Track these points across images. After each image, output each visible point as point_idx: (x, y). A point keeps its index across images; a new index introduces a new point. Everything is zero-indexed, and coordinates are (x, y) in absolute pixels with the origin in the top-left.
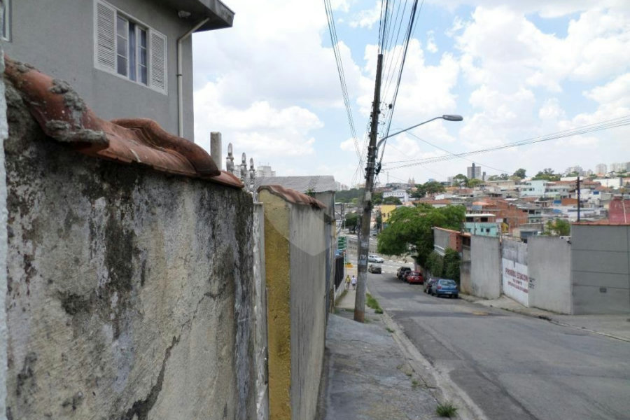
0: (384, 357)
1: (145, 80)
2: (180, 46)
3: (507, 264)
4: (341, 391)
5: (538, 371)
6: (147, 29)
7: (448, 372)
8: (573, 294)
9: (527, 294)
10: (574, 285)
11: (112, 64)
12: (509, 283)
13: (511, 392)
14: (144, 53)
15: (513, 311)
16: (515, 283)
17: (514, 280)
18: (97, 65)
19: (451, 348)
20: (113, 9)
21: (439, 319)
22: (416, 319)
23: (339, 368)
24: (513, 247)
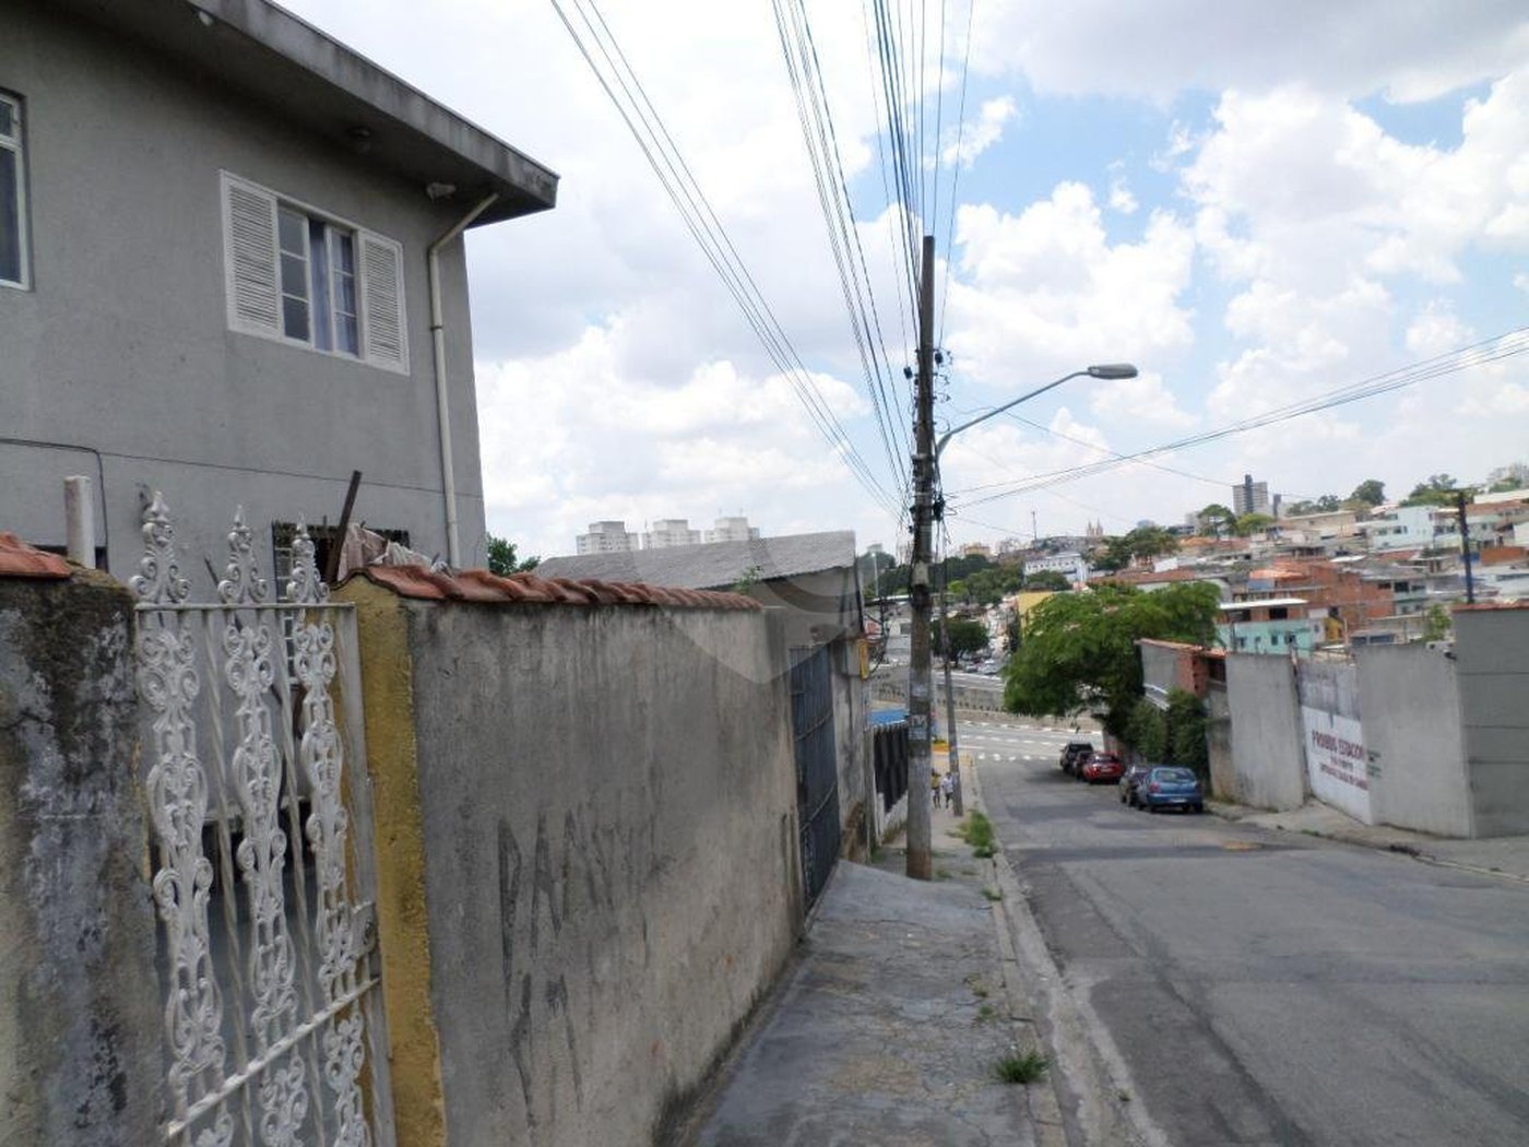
0: (949, 957)
1: (354, 348)
2: (435, 260)
3: (1315, 720)
4: (795, 1034)
5: (1316, 974)
6: (352, 231)
7: (1092, 984)
8: (1472, 785)
9: (1365, 794)
10: (1473, 762)
11: (271, 318)
12: (1324, 767)
13: (1220, 1026)
14: (350, 286)
15: (1330, 837)
16: (1338, 768)
17: (1334, 760)
18: (235, 323)
19: (1126, 932)
20: (269, 196)
21: (1131, 863)
22: (1070, 867)
23: (813, 983)
24: (1326, 677)
